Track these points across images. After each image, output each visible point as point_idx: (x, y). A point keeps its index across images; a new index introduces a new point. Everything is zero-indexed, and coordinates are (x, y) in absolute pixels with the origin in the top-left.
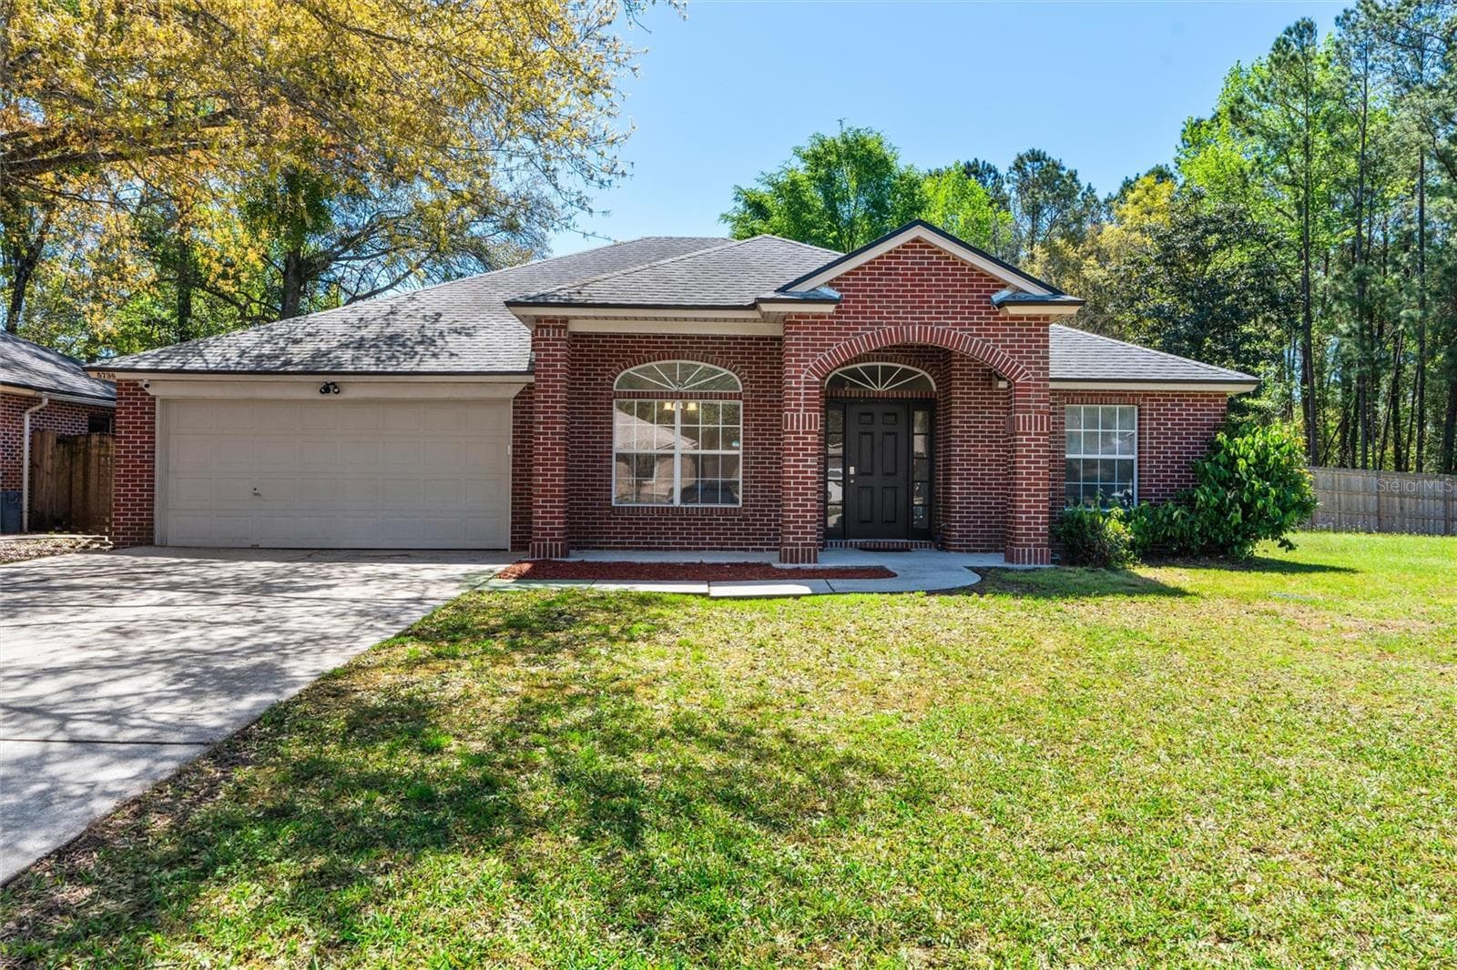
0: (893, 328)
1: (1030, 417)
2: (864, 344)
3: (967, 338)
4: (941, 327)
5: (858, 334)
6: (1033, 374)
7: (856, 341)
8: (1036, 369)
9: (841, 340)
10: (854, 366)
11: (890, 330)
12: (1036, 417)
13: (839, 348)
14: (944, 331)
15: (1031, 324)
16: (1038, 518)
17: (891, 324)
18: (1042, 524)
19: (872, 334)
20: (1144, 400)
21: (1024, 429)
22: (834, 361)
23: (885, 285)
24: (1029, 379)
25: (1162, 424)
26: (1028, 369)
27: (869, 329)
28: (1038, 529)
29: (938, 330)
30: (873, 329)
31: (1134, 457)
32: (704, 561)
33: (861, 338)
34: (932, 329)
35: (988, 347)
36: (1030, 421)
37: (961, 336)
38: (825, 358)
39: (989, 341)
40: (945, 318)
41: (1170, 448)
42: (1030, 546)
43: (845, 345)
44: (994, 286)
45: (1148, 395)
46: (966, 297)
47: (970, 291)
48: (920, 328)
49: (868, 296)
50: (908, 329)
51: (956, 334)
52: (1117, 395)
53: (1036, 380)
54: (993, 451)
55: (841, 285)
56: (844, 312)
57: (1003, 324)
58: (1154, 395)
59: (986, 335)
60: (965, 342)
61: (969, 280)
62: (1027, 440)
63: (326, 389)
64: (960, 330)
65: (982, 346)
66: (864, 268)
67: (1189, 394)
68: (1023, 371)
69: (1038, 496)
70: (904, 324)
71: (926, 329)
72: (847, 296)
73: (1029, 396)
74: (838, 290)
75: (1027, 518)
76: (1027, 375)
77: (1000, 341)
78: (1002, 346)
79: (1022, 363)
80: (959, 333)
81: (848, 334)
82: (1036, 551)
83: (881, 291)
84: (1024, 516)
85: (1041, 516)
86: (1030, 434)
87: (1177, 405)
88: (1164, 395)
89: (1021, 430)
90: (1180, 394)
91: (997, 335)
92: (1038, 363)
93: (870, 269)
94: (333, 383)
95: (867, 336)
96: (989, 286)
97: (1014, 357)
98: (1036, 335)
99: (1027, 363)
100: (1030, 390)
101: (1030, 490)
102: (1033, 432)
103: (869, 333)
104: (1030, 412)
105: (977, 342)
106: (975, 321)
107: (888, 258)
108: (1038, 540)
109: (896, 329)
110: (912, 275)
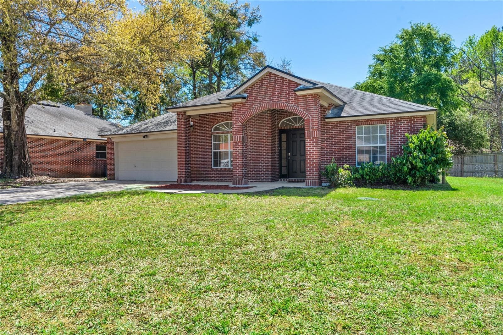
0: (263, 104)
1: (310, 132)
2: (255, 111)
3: (287, 105)
4: (279, 102)
5: (253, 108)
6: (311, 116)
7: (252, 110)
8: (312, 114)
9: (248, 110)
10: (288, 118)
11: (262, 105)
12: (312, 132)
13: (247, 113)
14: (280, 103)
15: (310, 97)
16: (314, 169)
17: (263, 103)
18: (315, 171)
19: (257, 107)
20: (388, 121)
21: (308, 136)
22: (246, 117)
23: (261, 90)
24: (309, 118)
25: (396, 131)
26: (309, 114)
27: (256, 105)
28: (314, 173)
29: (278, 103)
30: (258, 105)
31: (385, 145)
32: (219, 185)
33: (254, 109)
34: (276, 103)
35: (295, 107)
36: (310, 133)
37: (286, 104)
38: (243, 117)
39: (295, 105)
40: (280, 99)
41: (400, 140)
42: (311, 179)
43: (249, 112)
44: (297, 85)
45: (390, 120)
46: (287, 90)
47: (288, 88)
48: (272, 103)
49: (256, 94)
50: (268, 104)
51: (284, 104)
52: (376, 120)
53: (312, 118)
54: (328, 145)
55: (248, 92)
56: (249, 101)
57: (300, 99)
58: (392, 119)
59: (294, 103)
60: (287, 106)
61: (288, 84)
62: (309, 140)
63: (144, 137)
64: (286, 102)
65: (293, 107)
66: (255, 85)
67: (408, 118)
68: (307, 115)
69: (314, 161)
70: (267, 102)
71: (274, 103)
72: (250, 95)
73: (310, 124)
74: (247, 93)
75: (310, 169)
76: (309, 116)
77: (299, 105)
78: (300, 107)
79: (307, 112)
80: (285, 103)
81: (250, 108)
82: (313, 181)
83: (260, 92)
84: (309, 168)
85: (315, 168)
86: (310, 138)
87: (402, 123)
88: (397, 119)
89: (307, 137)
90: (404, 118)
91: (298, 103)
92: (313, 111)
93: (256, 85)
94: (146, 135)
95: (256, 108)
96: (295, 85)
97: (304, 110)
98: (312, 101)
99: (309, 112)
100: (310, 122)
101: (311, 159)
102: (311, 137)
103: (256, 107)
104: (310, 130)
105: (291, 106)
106: (291, 98)
107: (262, 80)
108: (314, 177)
109: (264, 104)
110: (269, 85)
